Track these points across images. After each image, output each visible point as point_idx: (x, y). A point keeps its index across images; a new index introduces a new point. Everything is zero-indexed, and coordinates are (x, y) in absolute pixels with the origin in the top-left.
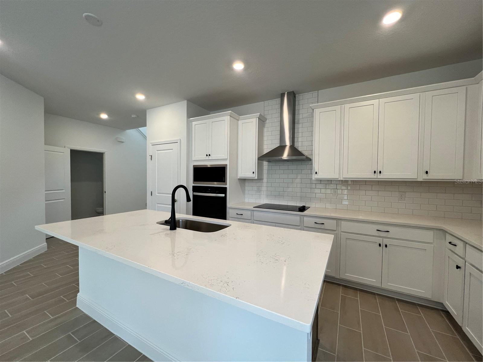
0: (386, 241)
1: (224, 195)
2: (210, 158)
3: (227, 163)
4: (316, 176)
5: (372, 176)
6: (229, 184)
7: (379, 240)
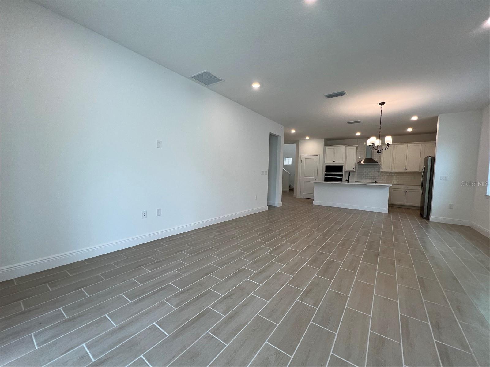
0: (407, 190)
1: (341, 177)
2: (335, 162)
3: (343, 164)
4: (382, 170)
5: (404, 170)
6: (343, 173)
7: (404, 190)
